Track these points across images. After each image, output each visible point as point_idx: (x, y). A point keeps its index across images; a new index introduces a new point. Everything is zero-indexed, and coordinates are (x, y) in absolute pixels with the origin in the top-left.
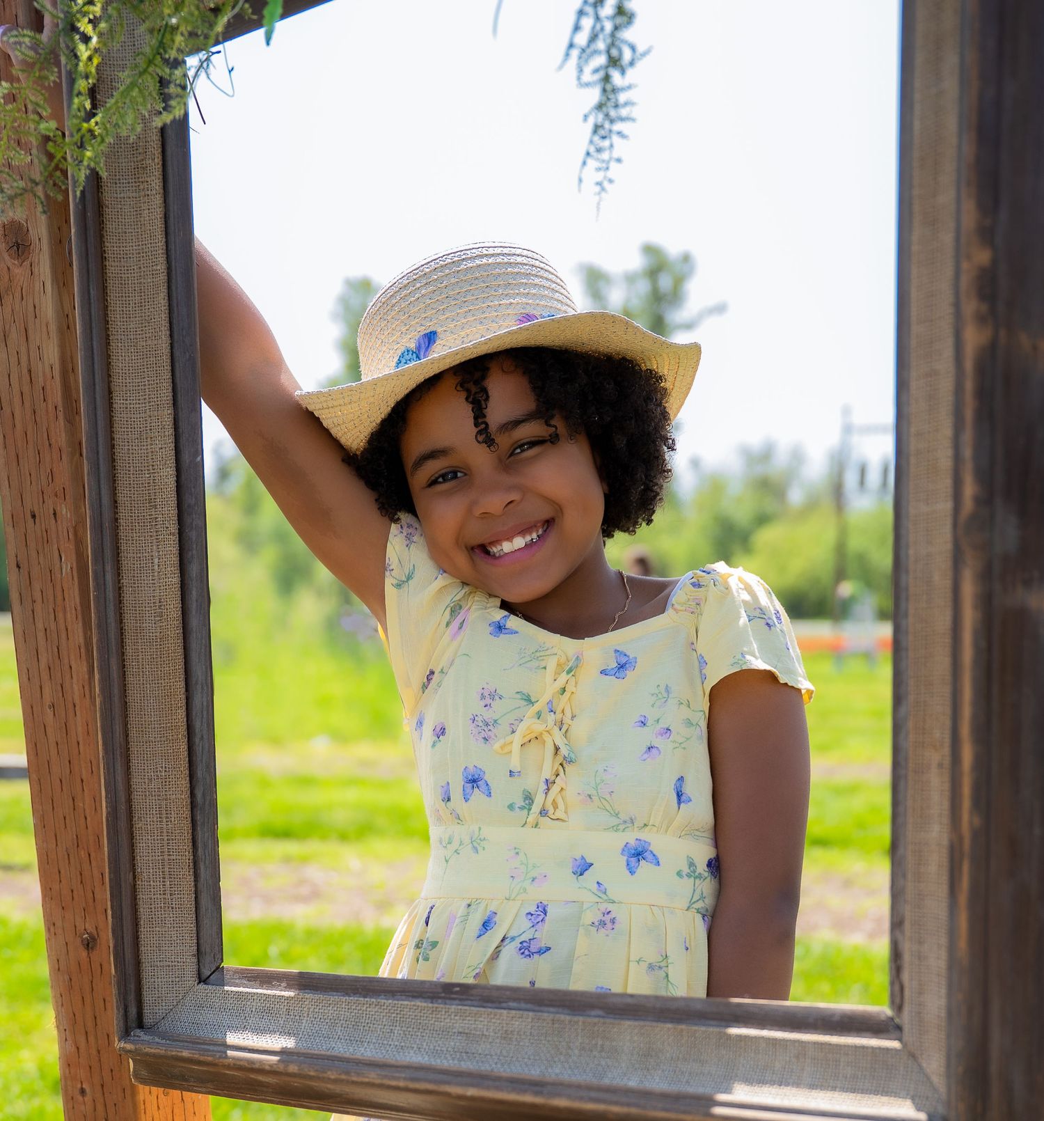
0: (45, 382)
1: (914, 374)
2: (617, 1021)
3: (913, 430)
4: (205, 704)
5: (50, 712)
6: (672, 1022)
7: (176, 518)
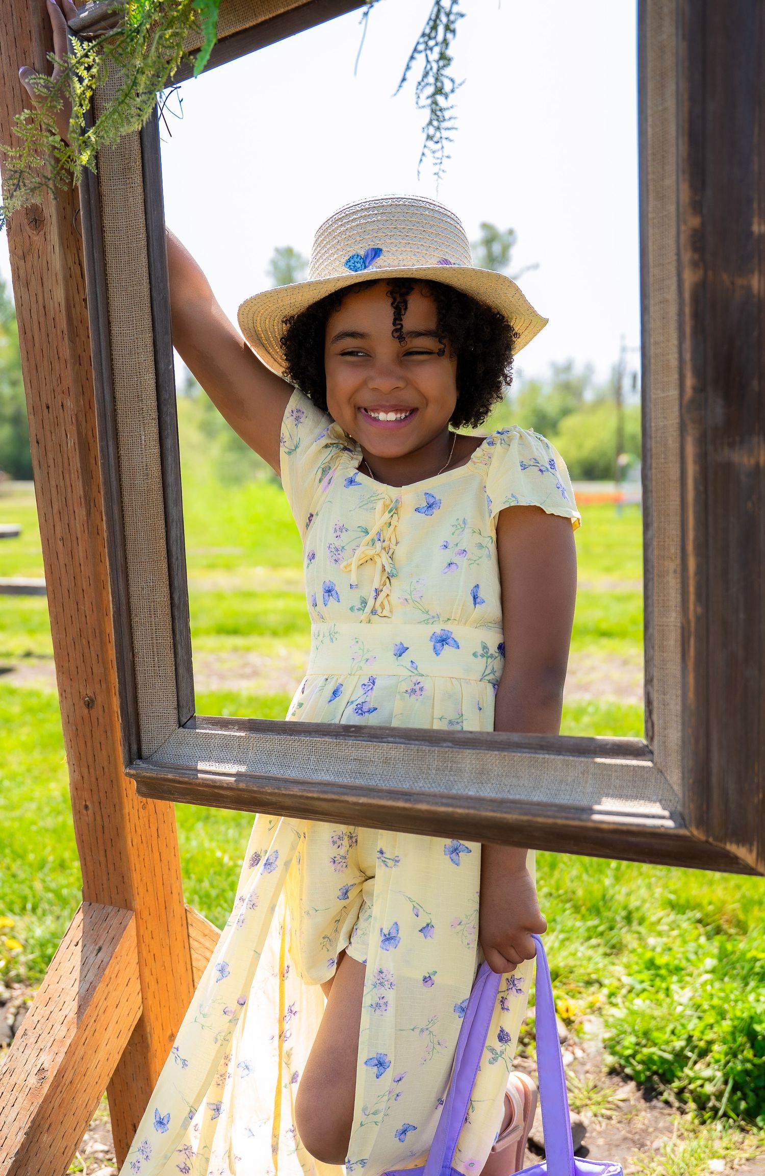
0: (55, 314)
1: (652, 302)
2: (461, 750)
3: (652, 340)
4: (179, 535)
5: (60, 543)
6: (498, 751)
7: (156, 408)
